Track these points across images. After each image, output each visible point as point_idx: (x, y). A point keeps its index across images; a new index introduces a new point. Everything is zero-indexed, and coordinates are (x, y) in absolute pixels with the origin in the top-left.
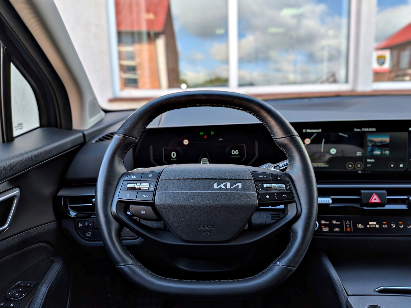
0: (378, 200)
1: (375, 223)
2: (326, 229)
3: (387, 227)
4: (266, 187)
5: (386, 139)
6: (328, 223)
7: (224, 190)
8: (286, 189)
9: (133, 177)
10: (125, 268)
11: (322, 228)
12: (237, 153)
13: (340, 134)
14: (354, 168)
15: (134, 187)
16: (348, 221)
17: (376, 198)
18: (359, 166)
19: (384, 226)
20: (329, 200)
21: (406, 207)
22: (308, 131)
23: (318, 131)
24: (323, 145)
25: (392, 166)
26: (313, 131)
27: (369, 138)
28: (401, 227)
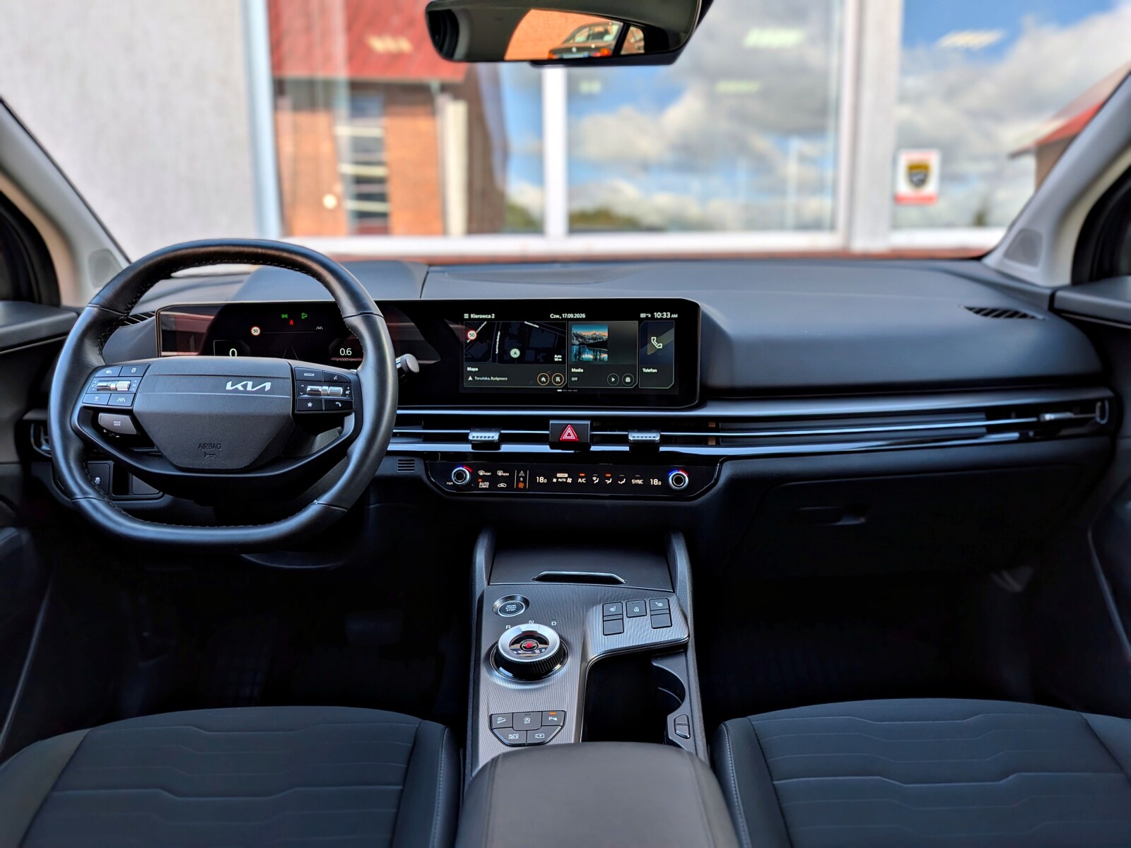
0: (572, 437)
1: (566, 475)
2: (485, 485)
3: (584, 482)
4: (311, 390)
5: (602, 333)
6: (489, 474)
7: (241, 392)
8: (344, 394)
9: (108, 372)
10: (84, 503)
11: (479, 482)
12: (349, 353)
13: (526, 322)
14: (550, 383)
15: (107, 386)
16: (522, 472)
17: (571, 433)
18: (558, 379)
19: (580, 480)
20: (494, 436)
21: (627, 448)
22: (472, 316)
23: (490, 317)
24: (498, 343)
25: (613, 380)
26: (481, 316)
27: (575, 332)
28: (609, 482)
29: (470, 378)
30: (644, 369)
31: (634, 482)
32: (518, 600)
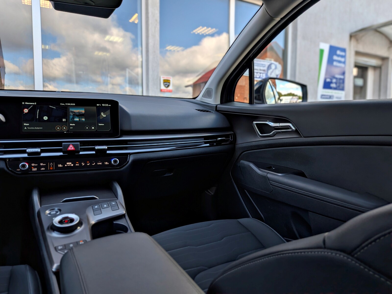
0: (73, 149)
1: (71, 163)
2: (35, 169)
3: (78, 165)
5: (82, 111)
6: (37, 165)
11: (32, 168)
13: (50, 106)
14: (61, 130)
16: (51, 163)
17: (72, 147)
18: (64, 128)
20: (38, 150)
21: (94, 152)
22: (26, 103)
23: (34, 104)
24: (38, 114)
25: (87, 128)
26: (30, 103)
27: (71, 110)
28: (88, 164)
29: (25, 128)
30: (99, 124)
31: (98, 164)
32: (56, 209)
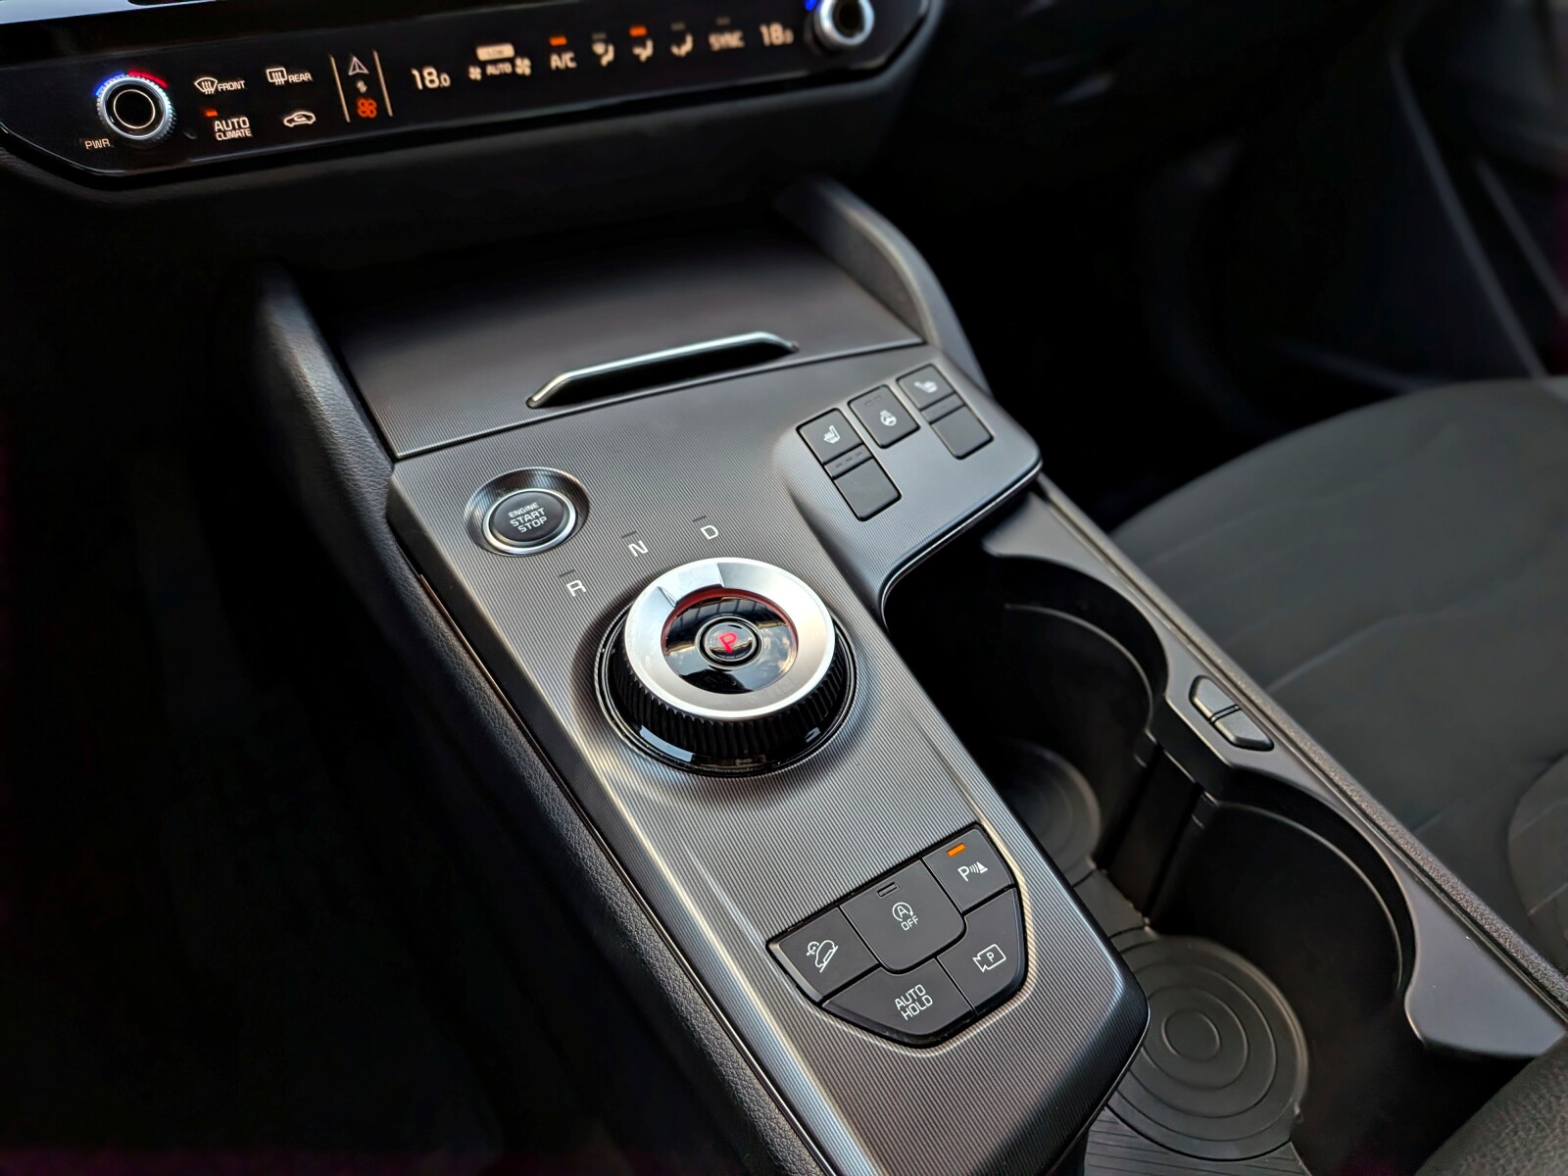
1: (508, 50)
2: (233, 129)
3: (572, 65)
11: (212, 120)
16: (355, 59)
28: (644, 53)
31: (716, 42)
32: (542, 487)
